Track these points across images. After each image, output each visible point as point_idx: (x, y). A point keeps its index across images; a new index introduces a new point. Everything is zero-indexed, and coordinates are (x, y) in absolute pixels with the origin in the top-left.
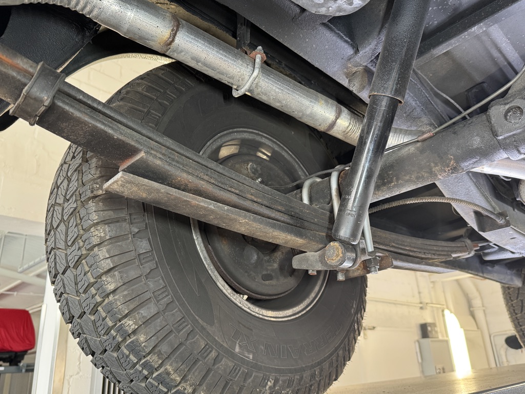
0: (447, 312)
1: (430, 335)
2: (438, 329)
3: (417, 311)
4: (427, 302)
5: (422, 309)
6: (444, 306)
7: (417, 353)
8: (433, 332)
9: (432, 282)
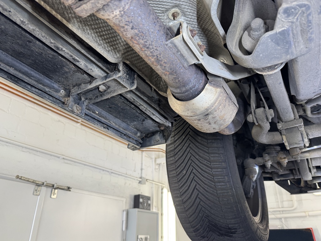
0: (165, 190)
4: (148, 178)
5: (142, 184)
6: (164, 185)
7: (123, 221)
8: (145, 204)
9: (157, 164)
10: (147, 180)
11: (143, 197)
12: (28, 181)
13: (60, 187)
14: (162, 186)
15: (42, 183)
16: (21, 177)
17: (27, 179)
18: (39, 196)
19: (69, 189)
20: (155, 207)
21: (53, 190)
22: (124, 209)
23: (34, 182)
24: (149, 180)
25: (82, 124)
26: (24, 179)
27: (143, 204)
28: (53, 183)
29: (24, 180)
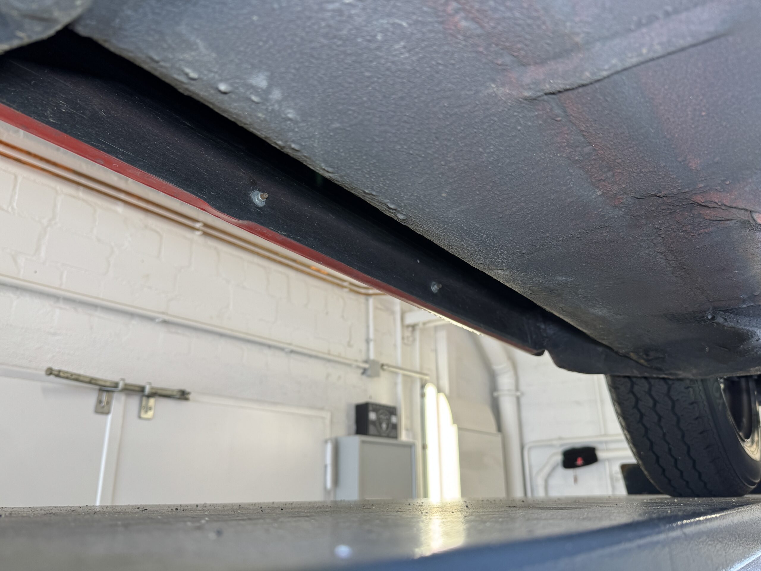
0: (430, 390)
4: (385, 362)
5: (369, 376)
6: (427, 378)
7: (326, 466)
8: (384, 426)
9: (408, 326)
10: (382, 365)
11: (378, 408)
12: (77, 378)
13: (160, 392)
14: (421, 380)
15: (113, 385)
16: (59, 371)
17: (74, 377)
18: (110, 417)
19: (183, 395)
20: (407, 430)
21: (144, 399)
22: (328, 436)
23: (93, 381)
24: (388, 365)
25: (205, 234)
26: (66, 375)
27: (377, 424)
28: (142, 383)
29: (67, 378)
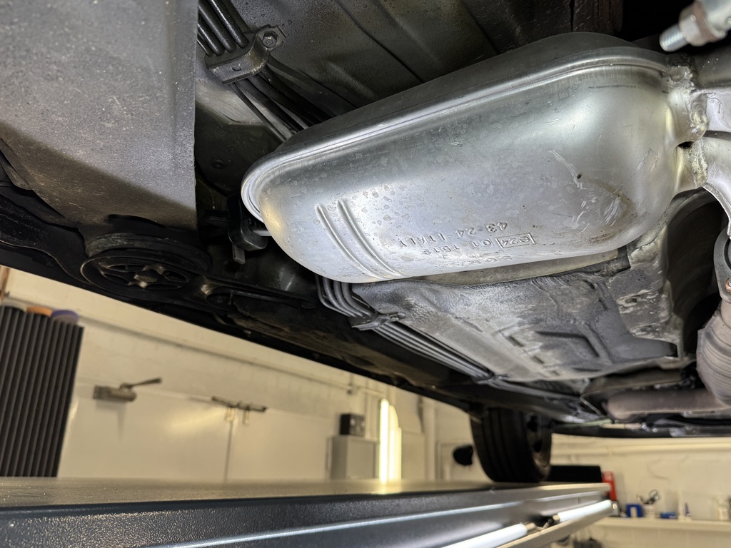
0: (385, 404)
1: (352, 431)
2: (368, 424)
3: (343, 395)
5: (351, 395)
6: (383, 395)
7: (328, 455)
8: (358, 428)
10: (359, 388)
14: (379, 396)
19: (264, 409)
20: (369, 431)
21: (247, 413)
27: (355, 427)
28: (249, 402)
